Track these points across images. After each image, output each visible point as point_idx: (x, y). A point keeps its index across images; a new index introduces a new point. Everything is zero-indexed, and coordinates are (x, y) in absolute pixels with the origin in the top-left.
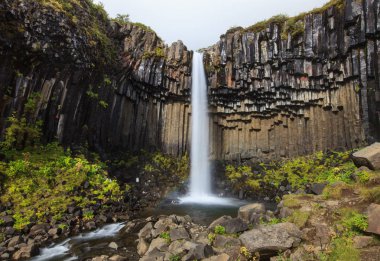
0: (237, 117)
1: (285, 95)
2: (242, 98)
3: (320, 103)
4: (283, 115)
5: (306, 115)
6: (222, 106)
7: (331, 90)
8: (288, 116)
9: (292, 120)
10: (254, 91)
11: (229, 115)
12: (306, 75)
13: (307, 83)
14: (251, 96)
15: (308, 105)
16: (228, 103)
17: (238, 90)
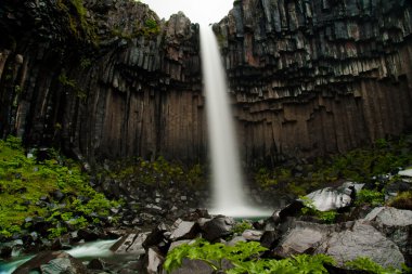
0: (264, 107)
1: (326, 69)
2: (269, 81)
3: (374, 76)
4: (324, 98)
5: (357, 94)
6: (242, 93)
7: (386, 56)
8: (331, 99)
9: (338, 102)
10: (285, 69)
11: (252, 104)
12: (352, 40)
13: (355, 52)
14: (280, 76)
15: (358, 80)
16: (250, 88)
17: (262, 69)
